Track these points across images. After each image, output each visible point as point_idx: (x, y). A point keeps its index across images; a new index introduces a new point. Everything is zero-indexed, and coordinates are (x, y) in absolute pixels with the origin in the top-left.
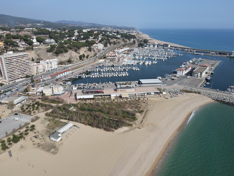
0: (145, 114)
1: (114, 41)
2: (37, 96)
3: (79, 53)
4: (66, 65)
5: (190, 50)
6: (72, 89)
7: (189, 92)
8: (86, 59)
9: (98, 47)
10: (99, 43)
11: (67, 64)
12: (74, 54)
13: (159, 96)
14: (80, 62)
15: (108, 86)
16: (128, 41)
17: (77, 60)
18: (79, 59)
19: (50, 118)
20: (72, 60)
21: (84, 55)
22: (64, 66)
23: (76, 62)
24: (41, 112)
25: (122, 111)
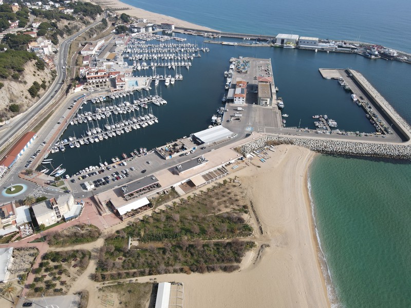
0: (254, 211)
1: (66, 26)
2: (28, 236)
3: (25, 83)
4: (11, 119)
5: (213, 35)
6: (85, 191)
7: (278, 144)
8: (43, 91)
9: (42, 49)
10: (40, 39)
11: (12, 117)
12: (16, 87)
13: (244, 163)
14: (36, 103)
15: (148, 163)
16: (92, 21)
17: (27, 100)
18: (29, 96)
19: (107, 283)
20: (18, 102)
21: (35, 83)
22: (7, 122)
23: (29, 107)
24: (76, 276)
25: (218, 217)
